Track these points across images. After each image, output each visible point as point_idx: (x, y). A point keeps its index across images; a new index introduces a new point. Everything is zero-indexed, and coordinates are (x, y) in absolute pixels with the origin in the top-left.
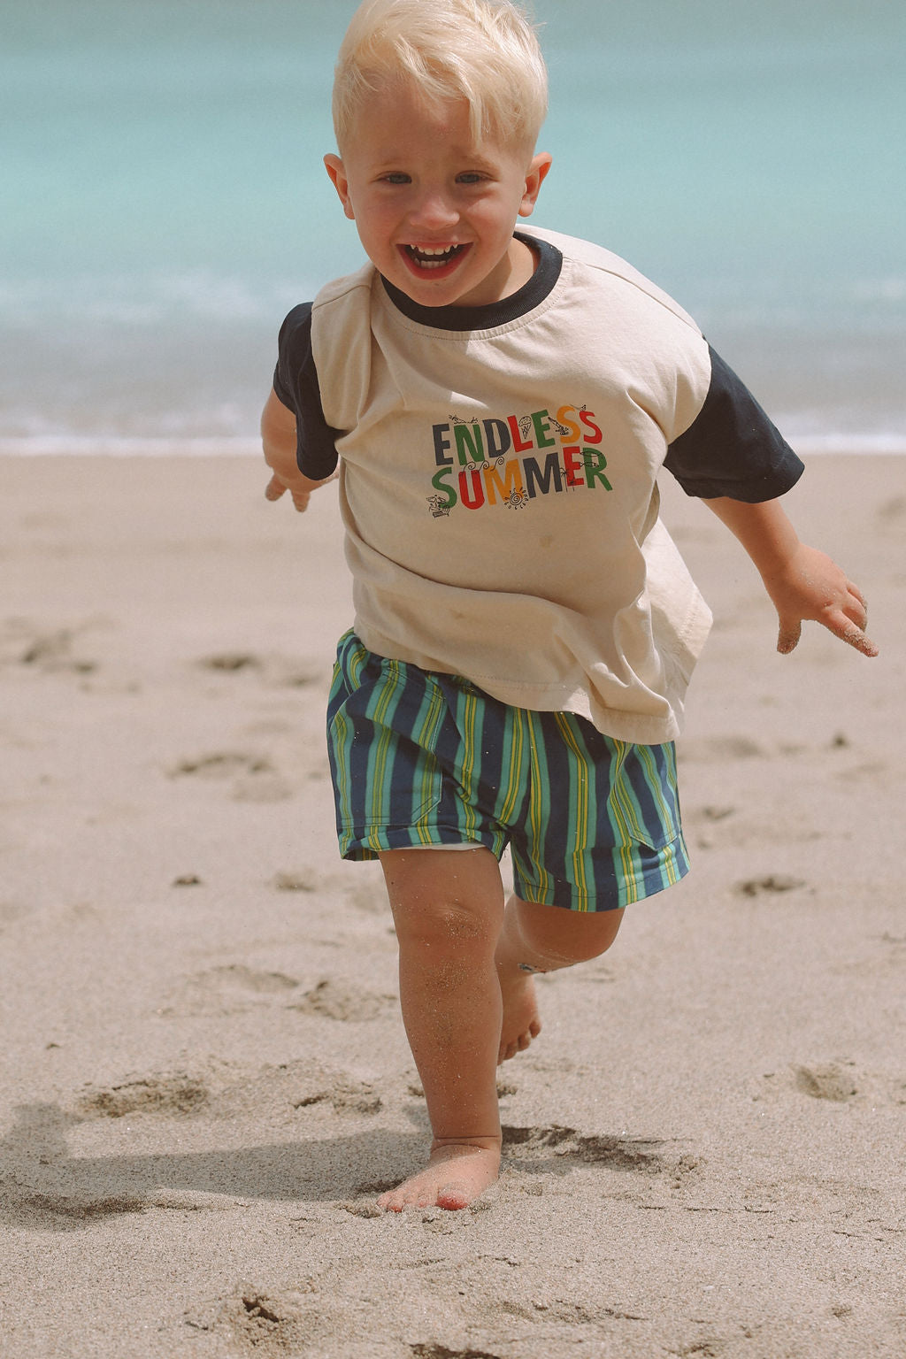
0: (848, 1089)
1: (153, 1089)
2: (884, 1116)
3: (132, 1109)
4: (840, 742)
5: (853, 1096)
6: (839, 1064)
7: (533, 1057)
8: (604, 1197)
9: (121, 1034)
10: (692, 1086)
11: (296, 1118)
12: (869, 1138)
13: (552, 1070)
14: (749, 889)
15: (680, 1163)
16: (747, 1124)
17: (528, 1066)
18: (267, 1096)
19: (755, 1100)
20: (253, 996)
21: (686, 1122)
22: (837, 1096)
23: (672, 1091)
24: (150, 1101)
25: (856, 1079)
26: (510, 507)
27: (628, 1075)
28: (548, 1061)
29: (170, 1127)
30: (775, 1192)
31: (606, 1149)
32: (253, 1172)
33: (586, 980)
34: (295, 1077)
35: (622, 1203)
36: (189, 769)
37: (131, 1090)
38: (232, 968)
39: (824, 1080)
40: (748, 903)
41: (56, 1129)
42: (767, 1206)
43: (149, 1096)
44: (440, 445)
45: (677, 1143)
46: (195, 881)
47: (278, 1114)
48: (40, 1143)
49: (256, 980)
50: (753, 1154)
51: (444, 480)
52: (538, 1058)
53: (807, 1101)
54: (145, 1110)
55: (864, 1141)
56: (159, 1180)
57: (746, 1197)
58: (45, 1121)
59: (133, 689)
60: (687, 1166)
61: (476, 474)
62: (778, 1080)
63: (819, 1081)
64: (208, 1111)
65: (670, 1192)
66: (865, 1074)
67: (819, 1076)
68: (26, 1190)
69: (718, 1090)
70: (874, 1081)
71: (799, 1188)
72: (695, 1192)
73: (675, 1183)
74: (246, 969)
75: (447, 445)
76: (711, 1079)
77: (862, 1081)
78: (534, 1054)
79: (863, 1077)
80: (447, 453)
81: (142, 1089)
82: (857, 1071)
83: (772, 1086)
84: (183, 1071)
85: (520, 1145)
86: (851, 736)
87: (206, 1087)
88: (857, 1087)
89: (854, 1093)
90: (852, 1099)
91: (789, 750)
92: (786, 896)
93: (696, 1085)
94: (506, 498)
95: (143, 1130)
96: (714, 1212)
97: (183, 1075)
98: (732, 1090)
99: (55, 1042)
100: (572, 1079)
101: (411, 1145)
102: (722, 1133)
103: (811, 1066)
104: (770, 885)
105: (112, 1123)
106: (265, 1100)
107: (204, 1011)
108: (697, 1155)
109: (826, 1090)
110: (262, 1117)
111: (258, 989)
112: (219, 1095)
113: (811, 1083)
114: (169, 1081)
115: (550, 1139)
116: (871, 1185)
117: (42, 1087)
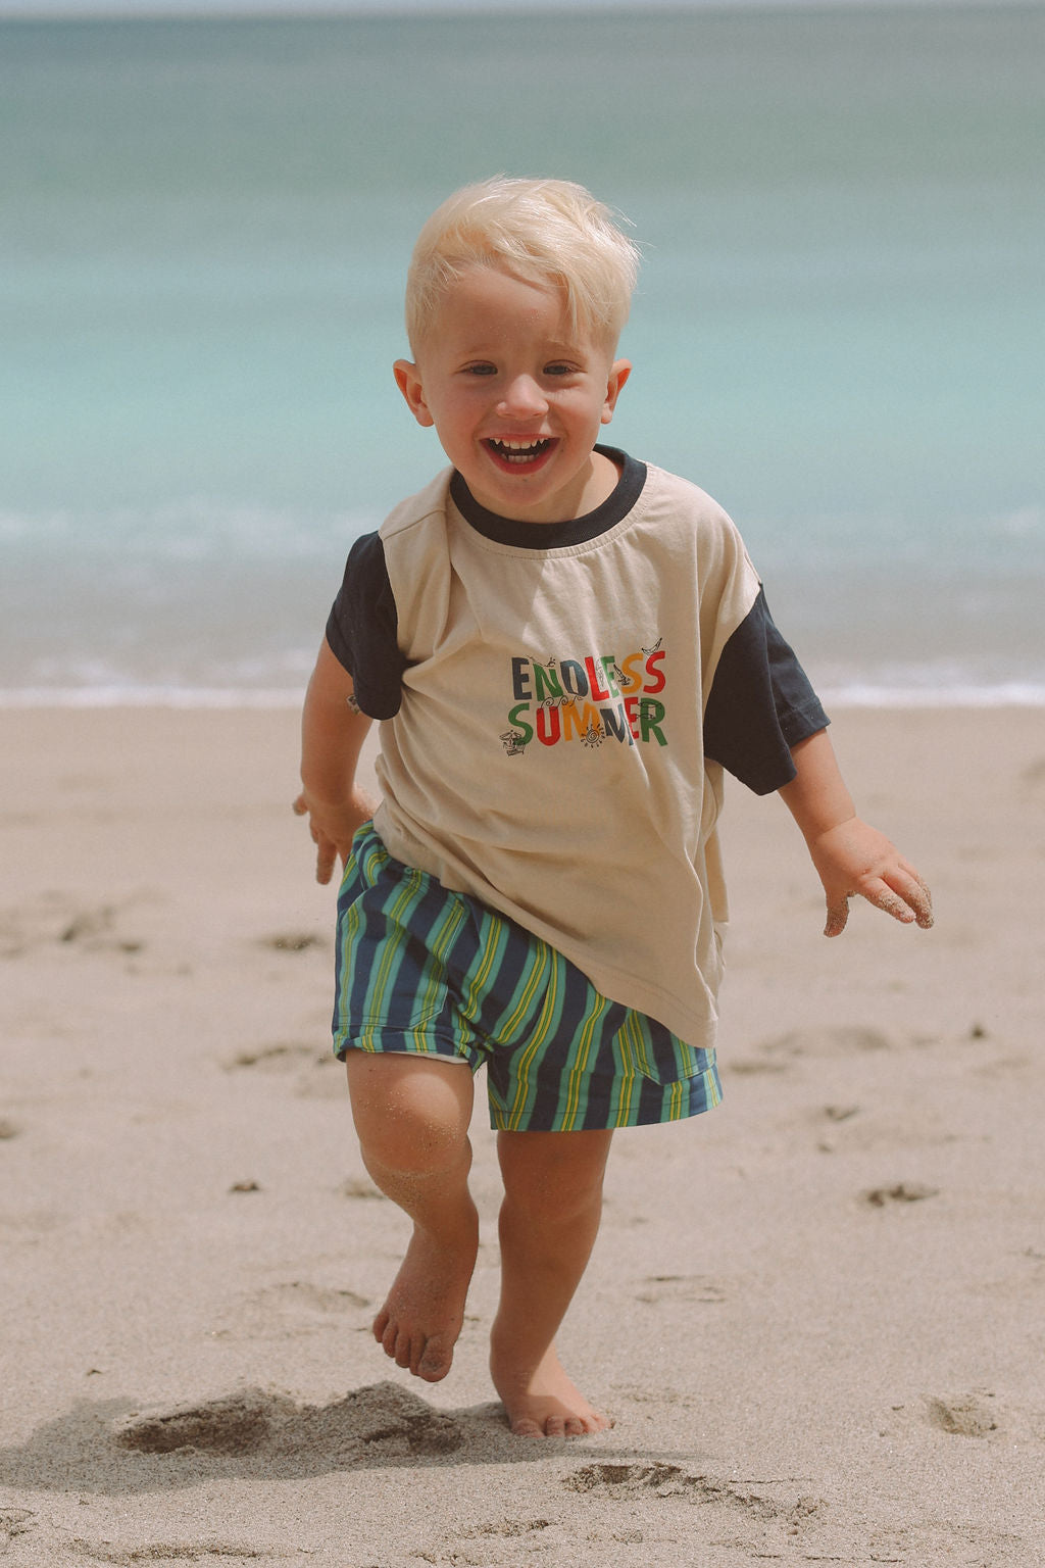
0: (986, 1423)
1: (206, 1421)
2: (1026, 1453)
3: (183, 1444)
4: (978, 1034)
5: (992, 1432)
6: (976, 1395)
7: (633, 1387)
8: (712, 1544)
9: (171, 1359)
10: (812, 1419)
11: (366, 1454)
12: (1010, 1479)
13: (654, 1401)
14: (875, 1198)
15: (799, 1506)
16: (872, 1462)
17: (628, 1397)
18: (335, 1430)
19: (882, 1435)
20: (320, 1317)
21: (804, 1460)
22: (975, 1431)
23: (788, 1425)
24: (203, 1434)
25: (995, 1413)
26: (586, 745)
27: (739, 1407)
28: (650, 1390)
29: (225, 1464)
30: (905, 1538)
31: (714, 1490)
32: (318, 1515)
33: (693, 1300)
34: (365, 1408)
35: (733, 1551)
36: (247, 1061)
37: (181, 1422)
38: (295, 1285)
39: (960, 1413)
40: (874, 1213)
41: (98, 1465)
42: (895, 1554)
43: (202, 1429)
44: (519, 679)
45: (794, 1484)
46: (254, 1188)
47: (347, 1450)
48: (80, 1482)
49: (323, 1300)
50: (881, 1496)
51: (521, 716)
52: (638, 1387)
53: (939, 1436)
54: (197, 1444)
55: (1005, 1481)
56: (214, 1523)
57: (872, 1544)
58: (86, 1456)
59: (185, 971)
60: (805, 1509)
61: (554, 711)
62: (908, 1413)
63: (953, 1414)
64: (268, 1445)
65: (787, 1538)
66: (1006, 1407)
67: (953, 1409)
68: (63, 1533)
69: (841, 1425)
70: (1015, 1414)
71: (931, 1535)
72: (814, 1539)
73: (792, 1528)
74: (311, 1287)
75: (526, 678)
76: (832, 1412)
77: (1002, 1414)
78: (634, 1384)
79: (1003, 1410)
80: (526, 687)
81: (194, 1421)
82: (997, 1402)
83: (900, 1419)
84: (241, 1401)
85: (618, 1485)
86: (989, 1026)
87: (267, 1419)
88: (996, 1422)
89: (993, 1428)
90: (991, 1435)
91: (921, 1042)
92: (918, 1204)
93: (816, 1418)
94: (583, 735)
95: (196, 1467)
96: (836, 1561)
97: (240, 1405)
98: (857, 1424)
99: (97, 1369)
100: (678, 1411)
101: (496, 1485)
102: (846, 1472)
103: (945, 1397)
104: (899, 1194)
105: (160, 1459)
106: (332, 1433)
107: (264, 1333)
108: (817, 1497)
109: (963, 1424)
110: (328, 1452)
111: (325, 1309)
112: (280, 1428)
113: (946, 1417)
114: (225, 1412)
115: (652, 1479)
116: (1012, 1531)
117: (82, 1418)
